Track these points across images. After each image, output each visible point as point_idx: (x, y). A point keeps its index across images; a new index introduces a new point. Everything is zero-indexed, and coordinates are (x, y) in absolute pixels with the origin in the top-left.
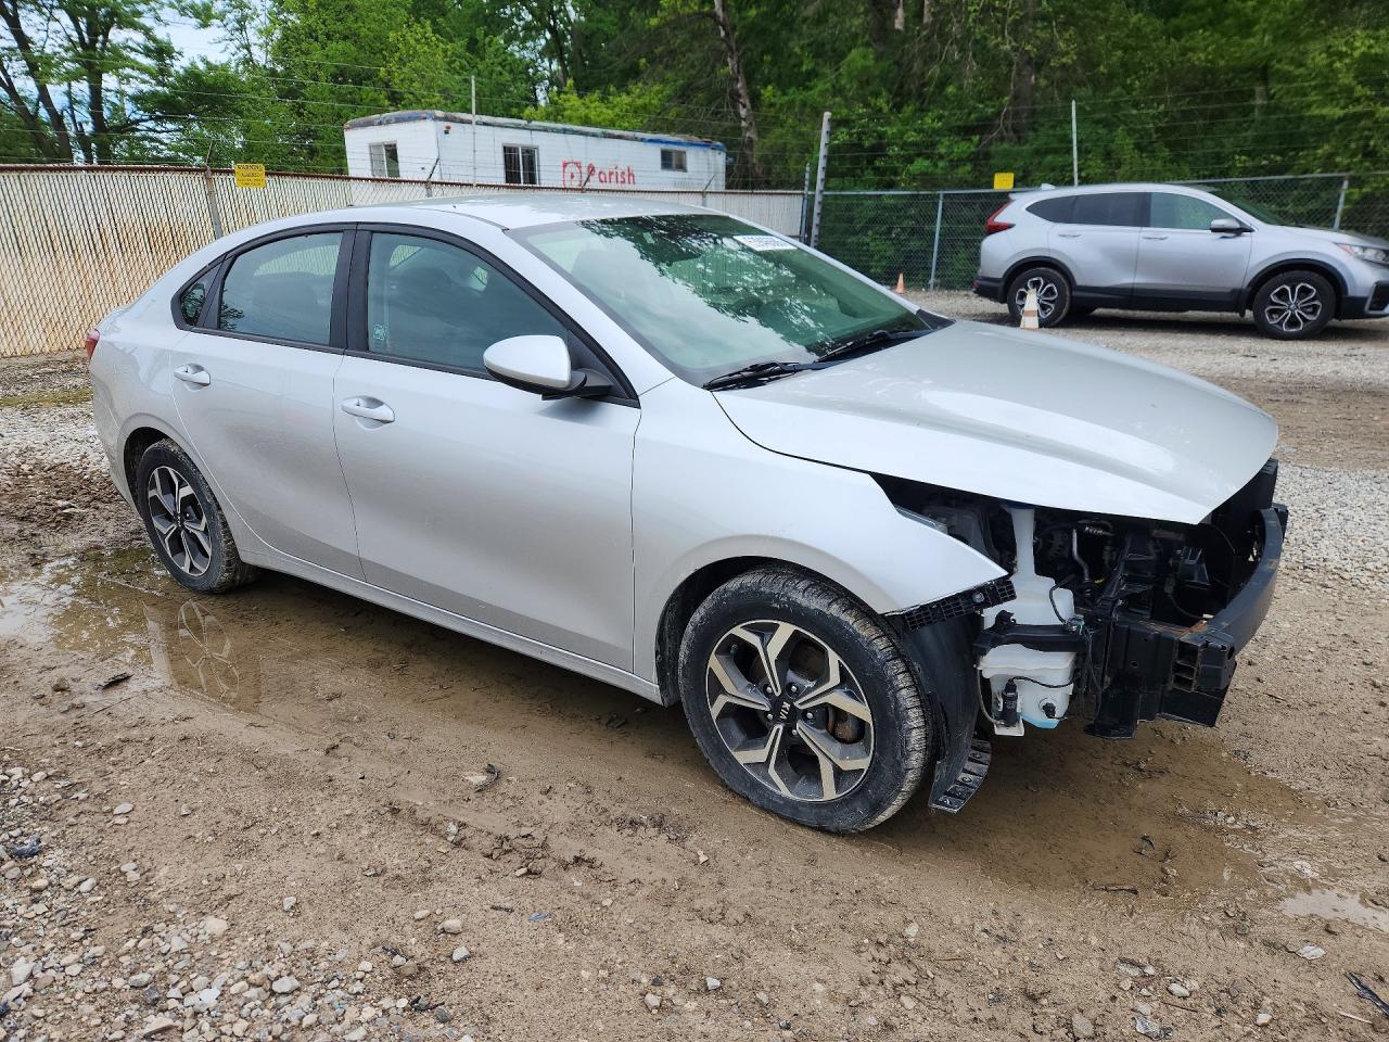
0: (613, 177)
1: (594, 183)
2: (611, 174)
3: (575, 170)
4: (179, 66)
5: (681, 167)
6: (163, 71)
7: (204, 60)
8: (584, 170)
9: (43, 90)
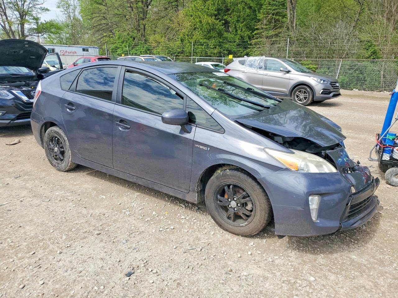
0: (71, 53)
1: (67, 54)
2: (71, 52)
3: (63, 52)
4: (40, 22)
5: (87, 51)
6: (37, 23)
7: (45, 21)
8: (65, 52)
9: (10, 27)
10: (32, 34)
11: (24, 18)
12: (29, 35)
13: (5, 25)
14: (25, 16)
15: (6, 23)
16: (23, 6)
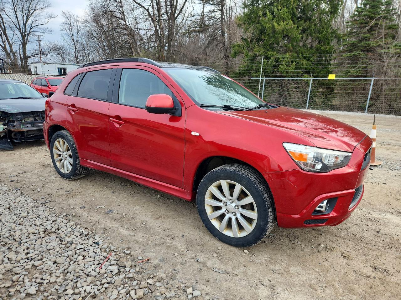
9: (11, 46)
10: (34, 55)
11: (26, 38)
12: (32, 55)
13: (5, 45)
14: (28, 36)
15: (7, 43)
16: (25, 25)
